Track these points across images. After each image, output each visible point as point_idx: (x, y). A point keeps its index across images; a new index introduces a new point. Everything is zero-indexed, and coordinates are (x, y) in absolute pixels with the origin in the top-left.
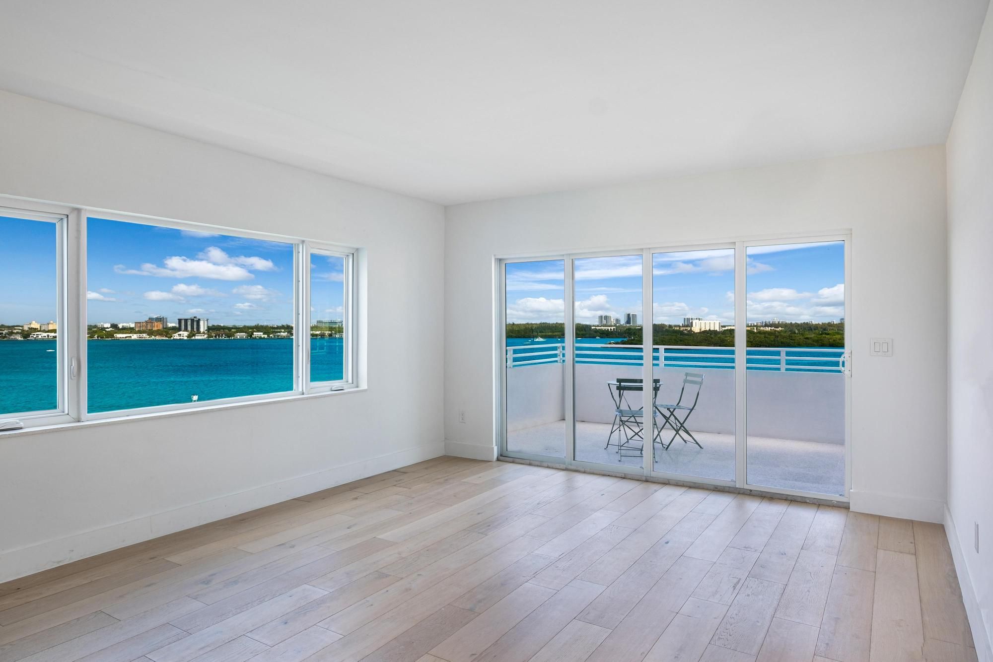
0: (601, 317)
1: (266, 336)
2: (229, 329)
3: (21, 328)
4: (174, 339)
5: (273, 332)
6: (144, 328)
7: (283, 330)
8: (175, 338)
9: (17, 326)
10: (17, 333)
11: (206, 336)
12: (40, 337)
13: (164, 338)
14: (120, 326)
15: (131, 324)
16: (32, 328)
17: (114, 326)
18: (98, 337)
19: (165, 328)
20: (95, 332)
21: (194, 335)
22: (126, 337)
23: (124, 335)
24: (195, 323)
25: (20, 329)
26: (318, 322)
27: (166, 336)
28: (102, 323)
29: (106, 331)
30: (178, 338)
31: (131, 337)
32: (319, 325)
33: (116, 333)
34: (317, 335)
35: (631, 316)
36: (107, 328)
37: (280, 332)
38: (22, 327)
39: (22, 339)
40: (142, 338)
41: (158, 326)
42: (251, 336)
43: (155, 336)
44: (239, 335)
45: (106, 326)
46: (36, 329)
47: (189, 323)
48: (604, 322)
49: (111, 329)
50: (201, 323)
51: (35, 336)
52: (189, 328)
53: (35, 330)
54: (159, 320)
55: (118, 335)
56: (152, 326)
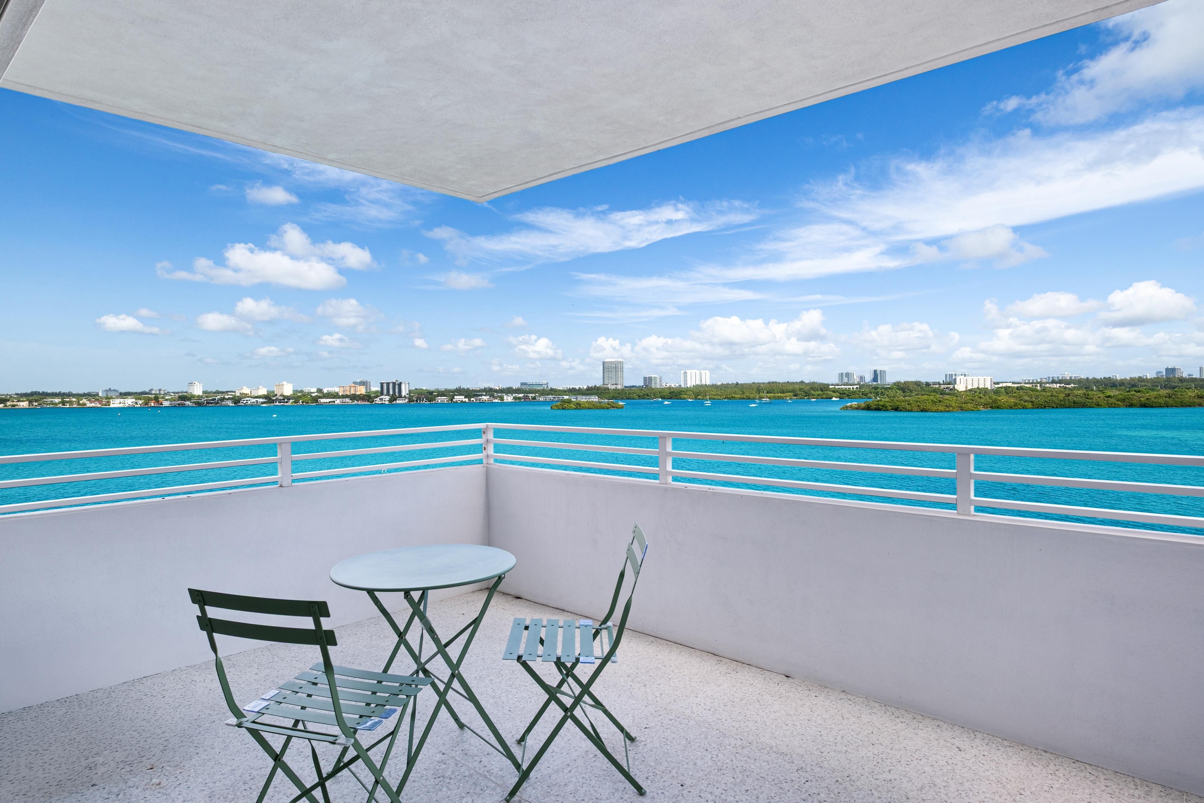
0: (842, 374)
1: (467, 400)
2: (431, 393)
3: (233, 393)
4: (375, 404)
5: (474, 396)
6: (348, 393)
7: (484, 393)
8: (377, 402)
10: (229, 399)
11: (407, 400)
12: (249, 402)
13: (366, 403)
14: (325, 391)
15: (335, 388)
16: (243, 394)
17: (320, 391)
18: (303, 403)
19: (369, 393)
20: (300, 397)
21: (395, 400)
22: (330, 402)
23: (328, 400)
24: (397, 387)
25: (232, 395)
26: (522, 384)
27: (368, 401)
28: (309, 388)
29: (311, 396)
30: (380, 403)
31: (334, 402)
32: (524, 387)
33: (320, 397)
34: (520, 398)
35: (878, 372)
36: (314, 393)
37: (481, 395)
38: (235, 392)
39: (233, 405)
40: (345, 402)
41: (361, 390)
42: (452, 400)
43: (358, 401)
44: (440, 399)
45: (312, 390)
46: (247, 394)
47: (391, 386)
48: (845, 380)
49: (317, 394)
50: (403, 386)
51: (245, 402)
52: (391, 393)
53: (246, 396)
54: (362, 383)
55: (322, 400)
56: (355, 391)
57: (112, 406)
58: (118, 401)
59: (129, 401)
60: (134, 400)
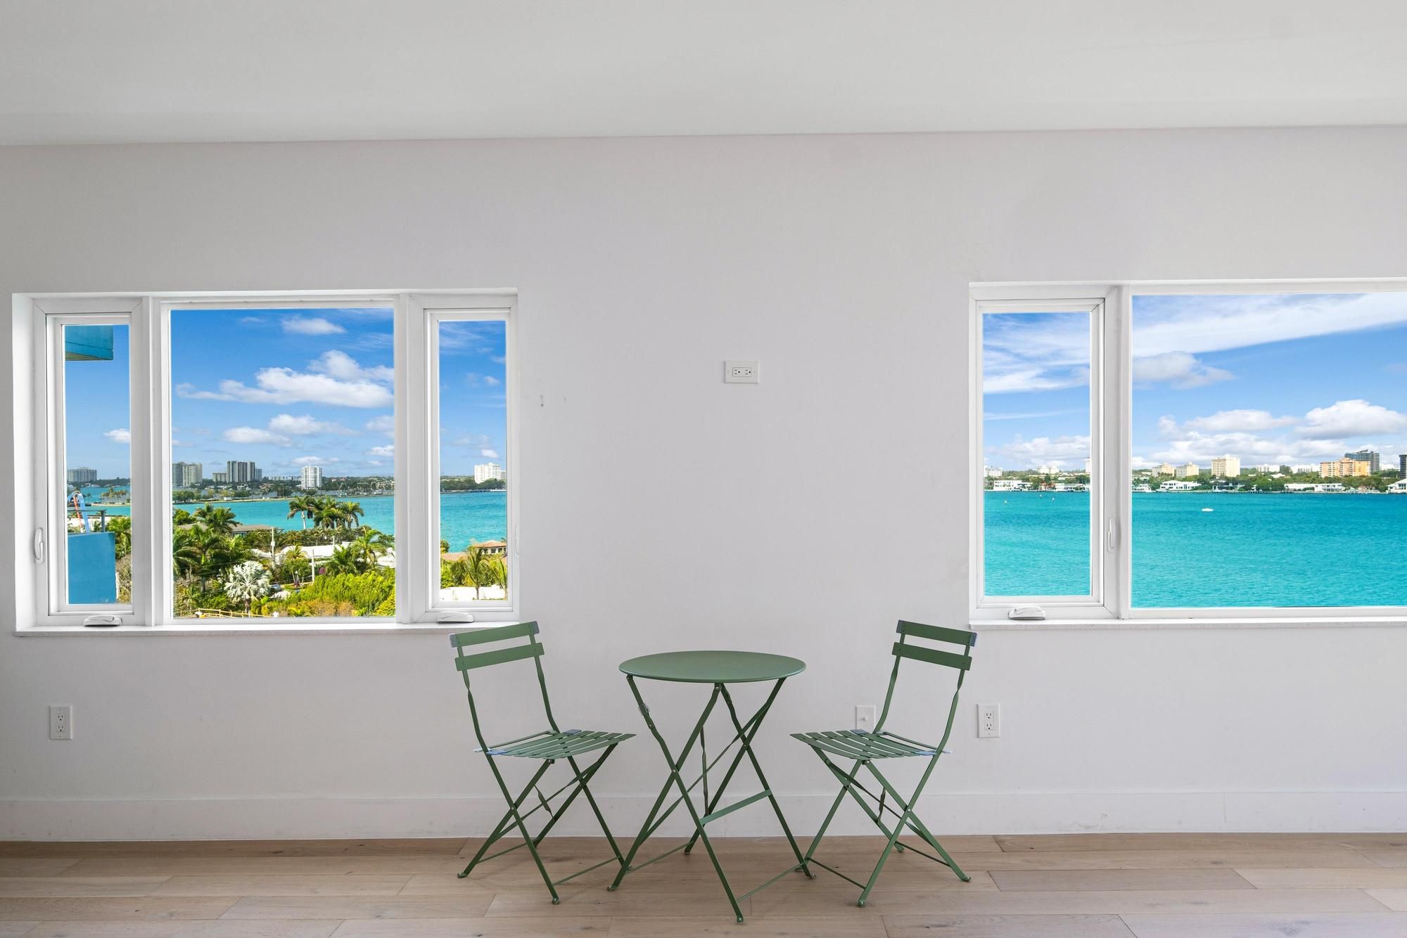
3: (1149, 473)
4: (1390, 494)
6: (1337, 474)
8: (1393, 491)
9: (1145, 470)
10: (1145, 482)
12: (1174, 488)
13: (1373, 492)
14: (1295, 470)
15: (1313, 465)
16: (1162, 474)
17: (1285, 470)
18: (1258, 489)
19: (1376, 473)
20: (1253, 480)
22: (1305, 489)
23: (1302, 486)
25: (1147, 475)
27: (1377, 488)
28: (1266, 465)
29: (1273, 479)
30: (1399, 491)
31: (1313, 489)
33: (1287, 481)
36: (1274, 473)
38: (1151, 471)
39: (1150, 491)
40: (1333, 490)
41: (1364, 469)
43: (1356, 487)
45: (1272, 470)
46: (1169, 475)
49: (1280, 475)
51: (1167, 487)
53: (1168, 477)
54: (1364, 456)
55: (1292, 486)
56: (1351, 470)
57: (995, 489)
58: (1002, 483)
59: (1016, 483)
60: (1020, 482)
